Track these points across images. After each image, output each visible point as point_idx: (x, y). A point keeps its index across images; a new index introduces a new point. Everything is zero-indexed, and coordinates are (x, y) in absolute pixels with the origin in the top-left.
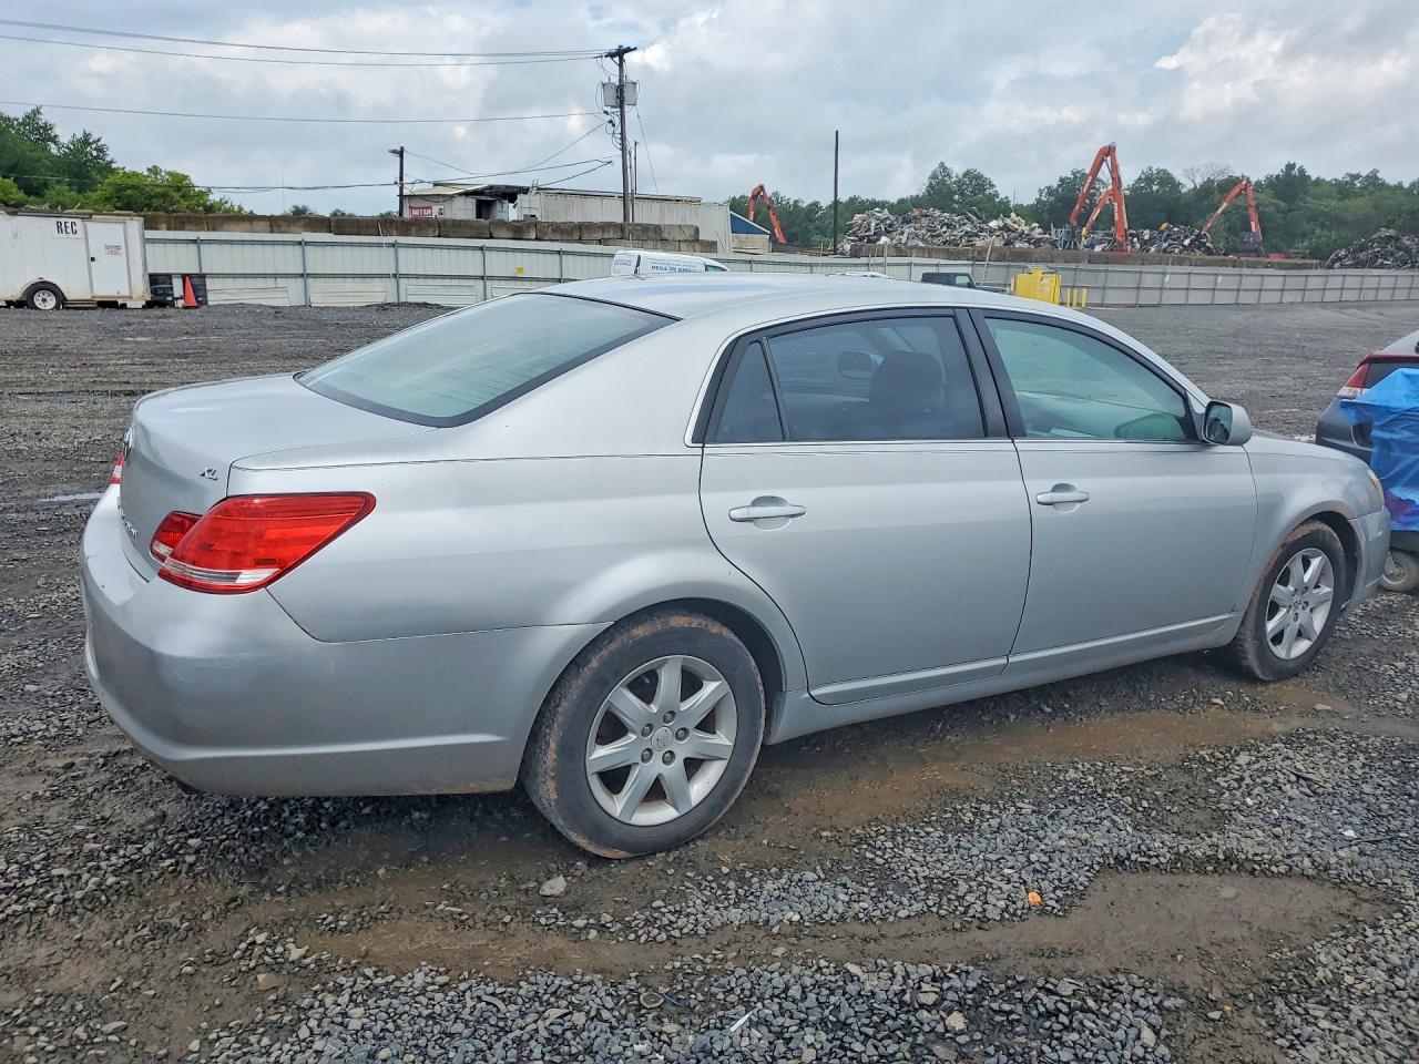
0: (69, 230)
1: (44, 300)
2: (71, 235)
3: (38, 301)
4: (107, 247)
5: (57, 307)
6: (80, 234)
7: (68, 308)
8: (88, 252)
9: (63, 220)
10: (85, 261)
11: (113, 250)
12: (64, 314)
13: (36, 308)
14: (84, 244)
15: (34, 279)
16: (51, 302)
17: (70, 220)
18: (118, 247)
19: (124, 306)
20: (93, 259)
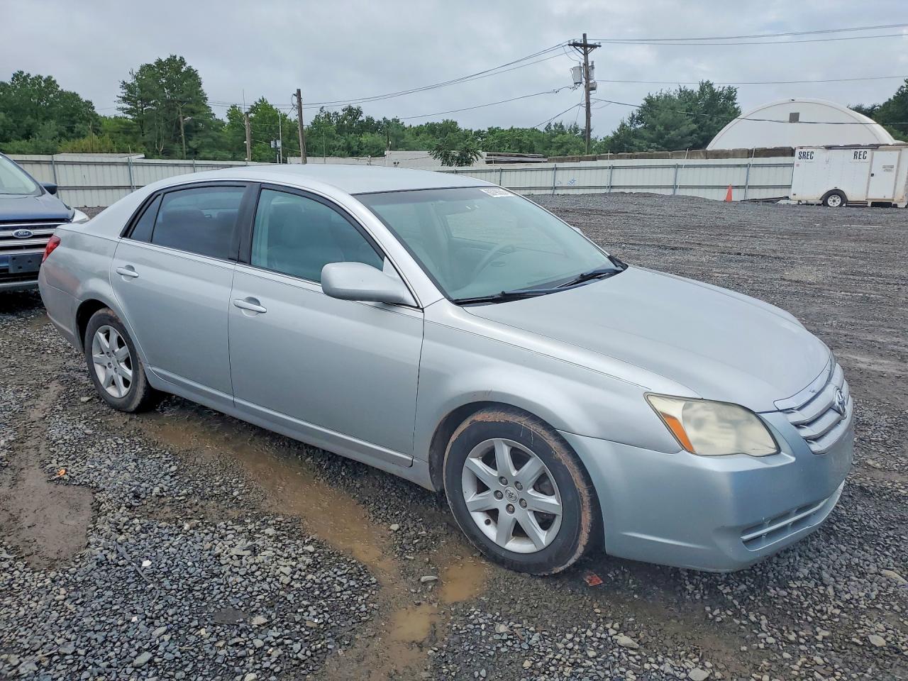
0: (861, 157)
1: (834, 201)
2: (862, 160)
3: (830, 202)
4: (884, 167)
5: (841, 205)
6: (868, 159)
7: (849, 206)
8: (871, 170)
9: (858, 151)
10: (867, 175)
11: (888, 168)
12: (844, 209)
13: (828, 206)
14: (869, 166)
15: (831, 188)
16: (838, 201)
17: (863, 150)
18: (892, 167)
19: (895, 206)
20: (872, 175)
